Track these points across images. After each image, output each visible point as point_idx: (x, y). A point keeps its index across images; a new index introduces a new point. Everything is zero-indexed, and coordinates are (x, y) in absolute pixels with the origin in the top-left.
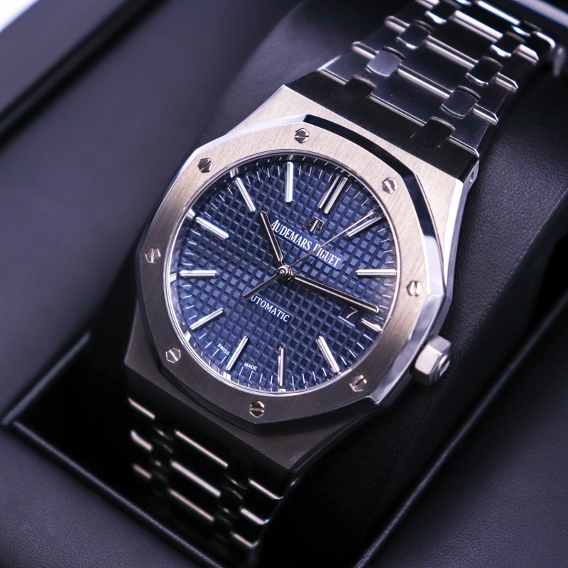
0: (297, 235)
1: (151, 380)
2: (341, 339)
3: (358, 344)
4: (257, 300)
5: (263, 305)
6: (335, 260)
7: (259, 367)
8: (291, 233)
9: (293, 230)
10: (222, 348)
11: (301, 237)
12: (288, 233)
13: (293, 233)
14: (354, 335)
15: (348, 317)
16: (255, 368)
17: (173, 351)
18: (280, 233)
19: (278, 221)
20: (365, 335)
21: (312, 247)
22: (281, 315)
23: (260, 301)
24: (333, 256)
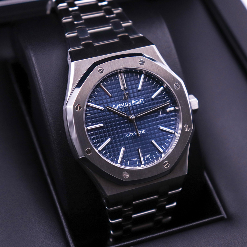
0: (123, 104)
1: (120, 192)
2: (166, 122)
3: (172, 118)
4: (130, 135)
5: (133, 134)
6: (142, 100)
7: (150, 154)
8: (121, 105)
9: (121, 104)
10: (134, 159)
11: (125, 103)
12: (120, 106)
13: (122, 104)
14: (168, 117)
15: (160, 114)
16: (149, 155)
17: (124, 174)
18: (118, 108)
19: (113, 105)
20: (171, 114)
21: (131, 103)
22: (142, 132)
23: (132, 134)
24: (140, 100)
